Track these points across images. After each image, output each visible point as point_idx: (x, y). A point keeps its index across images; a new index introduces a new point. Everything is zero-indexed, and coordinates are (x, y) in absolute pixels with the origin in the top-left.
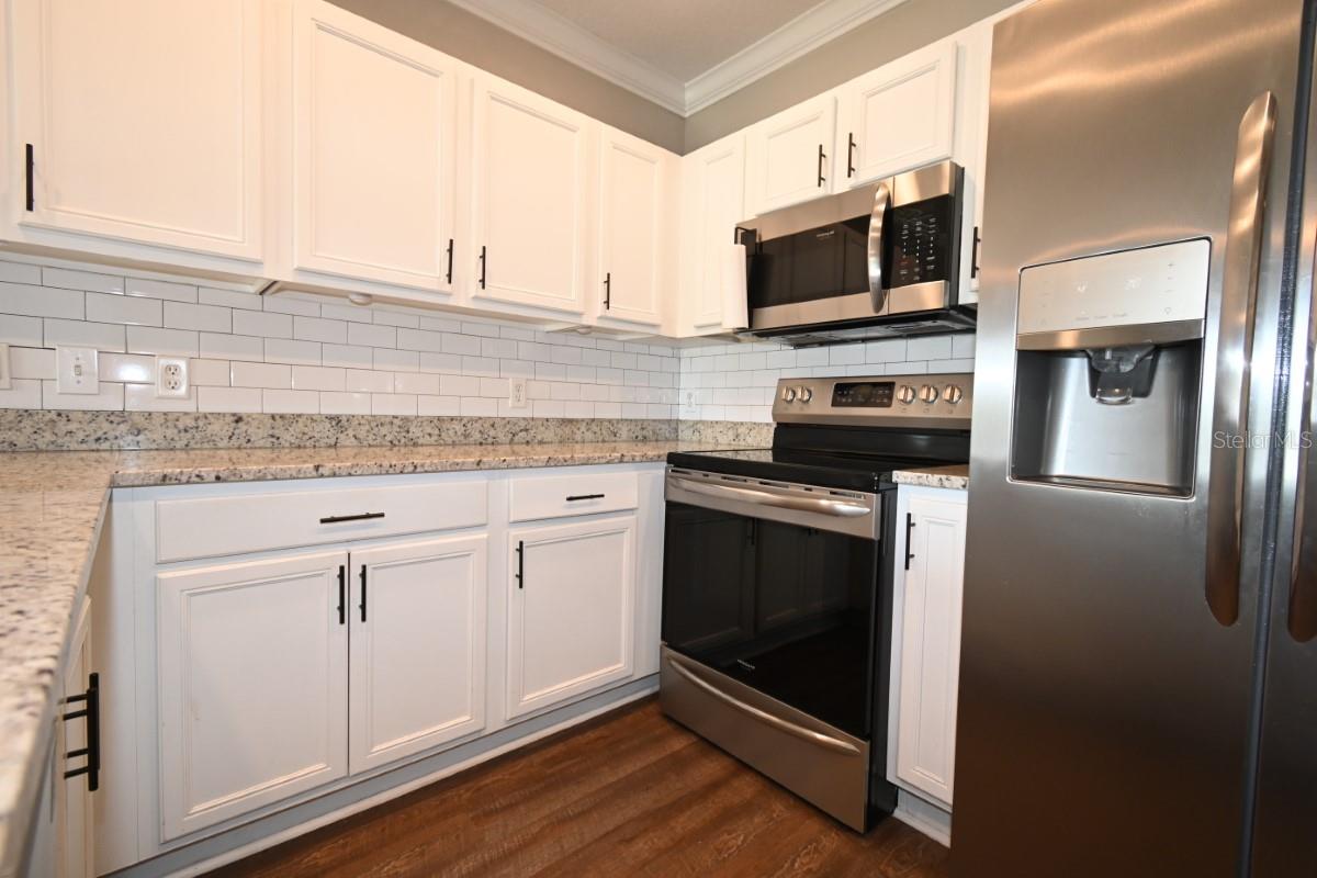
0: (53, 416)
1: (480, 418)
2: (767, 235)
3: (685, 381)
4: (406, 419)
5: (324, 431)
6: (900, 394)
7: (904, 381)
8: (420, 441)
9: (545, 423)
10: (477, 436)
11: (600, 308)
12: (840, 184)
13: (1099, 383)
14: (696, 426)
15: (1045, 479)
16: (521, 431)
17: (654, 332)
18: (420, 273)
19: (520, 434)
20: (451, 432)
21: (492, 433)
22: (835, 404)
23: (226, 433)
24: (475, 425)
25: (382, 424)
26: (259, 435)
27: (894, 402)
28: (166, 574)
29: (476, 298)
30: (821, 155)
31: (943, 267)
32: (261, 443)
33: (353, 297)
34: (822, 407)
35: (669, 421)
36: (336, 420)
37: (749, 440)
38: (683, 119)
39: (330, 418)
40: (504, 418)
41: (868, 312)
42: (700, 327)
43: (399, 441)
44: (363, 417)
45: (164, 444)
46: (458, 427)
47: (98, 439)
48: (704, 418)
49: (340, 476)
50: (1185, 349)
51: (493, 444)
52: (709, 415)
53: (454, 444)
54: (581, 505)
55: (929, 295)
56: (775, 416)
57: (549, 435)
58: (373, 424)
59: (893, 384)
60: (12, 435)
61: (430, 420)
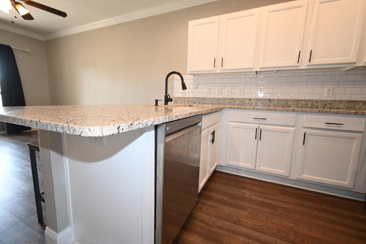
0: (225, 99)
1: (312, 100)
4: (287, 100)
5: (266, 102)
8: (291, 106)
9: (340, 102)
10: (310, 105)
16: (328, 104)
19: (328, 105)
20: (301, 104)
21: (316, 104)
23: (248, 102)
24: (310, 102)
25: (281, 101)
28: (230, 123)
29: (308, 65)
32: (254, 104)
33: (275, 71)
39: (268, 100)
40: (322, 100)
43: (285, 105)
44: (276, 99)
45: (238, 104)
46: (304, 102)
47: (230, 103)
49: (258, 110)
51: (316, 108)
54: (332, 126)
57: (341, 106)
58: (278, 101)
60: (220, 102)
61: (295, 100)
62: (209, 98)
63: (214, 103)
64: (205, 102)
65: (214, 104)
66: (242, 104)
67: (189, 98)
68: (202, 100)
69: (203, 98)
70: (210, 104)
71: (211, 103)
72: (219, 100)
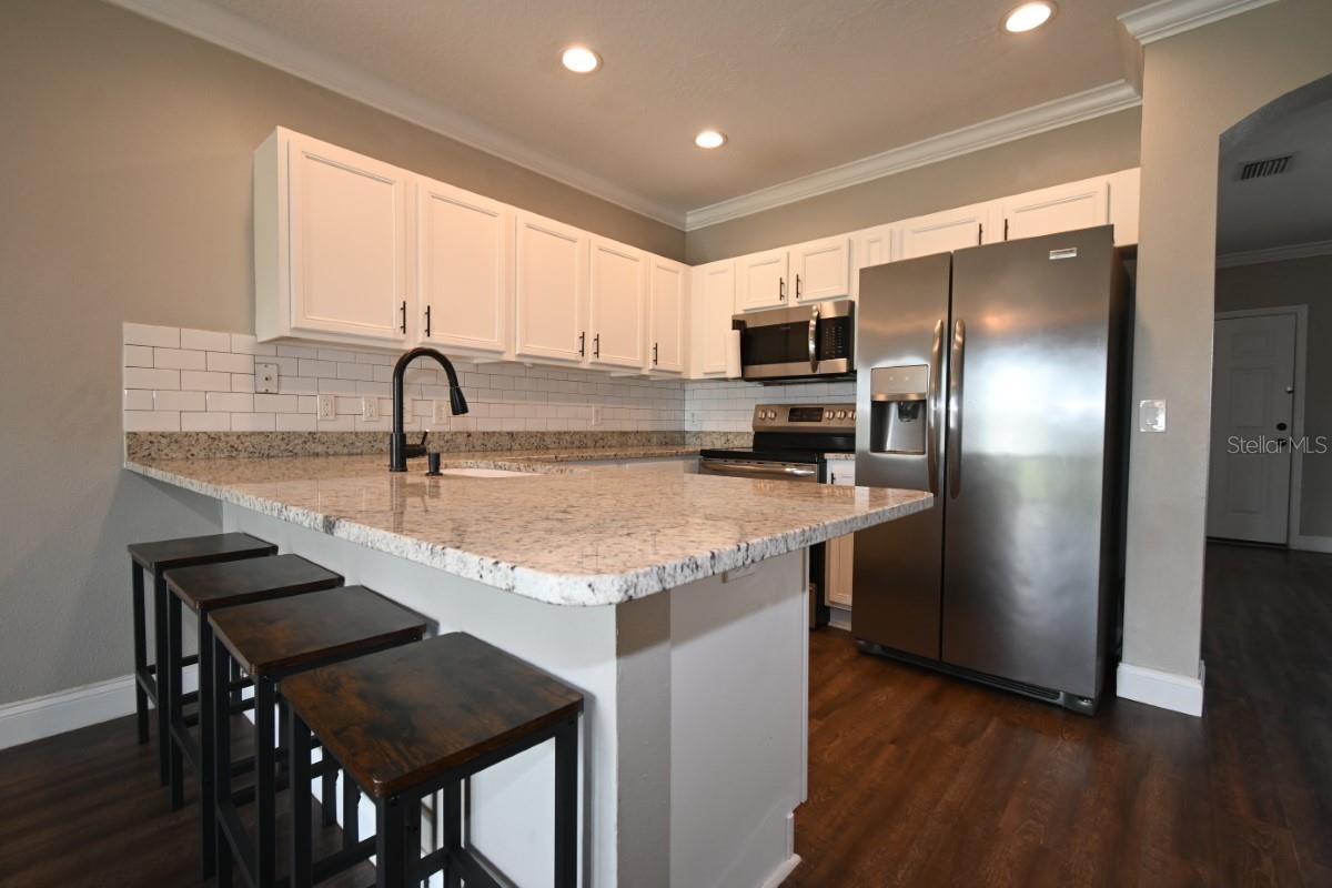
1: (578, 432)
2: (750, 325)
3: (688, 405)
4: (543, 434)
5: (506, 441)
6: (826, 415)
7: (829, 408)
8: (550, 446)
9: (612, 434)
10: (578, 443)
11: (651, 365)
12: (793, 302)
13: (902, 413)
14: (698, 435)
15: (883, 451)
16: (600, 439)
17: (677, 376)
18: (567, 351)
19: (599, 443)
20: (565, 441)
21: (585, 441)
22: (790, 420)
24: (576, 436)
26: (478, 443)
27: (824, 420)
29: (592, 363)
30: (782, 283)
31: (846, 351)
34: (782, 422)
35: (680, 432)
36: (511, 435)
37: (736, 443)
38: (684, 233)
39: (508, 433)
40: (591, 432)
41: (810, 372)
42: (706, 374)
43: (540, 447)
44: (523, 432)
46: (568, 438)
48: (704, 429)
50: (922, 403)
51: (586, 447)
52: (707, 427)
53: (566, 448)
55: (841, 365)
56: (754, 428)
57: (614, 442)
59: (822, 409)
60: (381, 445)
61: (555, 433)
62: (338, 433)
63: (359, 451)
64: (320, 449)
65: (357, 454)
66: (448, 450)
67: (235, 438)
68: (305, 442)
69: (310, 433)
70: (342, 455)
71: (346, 451)
72: (375, 441)
